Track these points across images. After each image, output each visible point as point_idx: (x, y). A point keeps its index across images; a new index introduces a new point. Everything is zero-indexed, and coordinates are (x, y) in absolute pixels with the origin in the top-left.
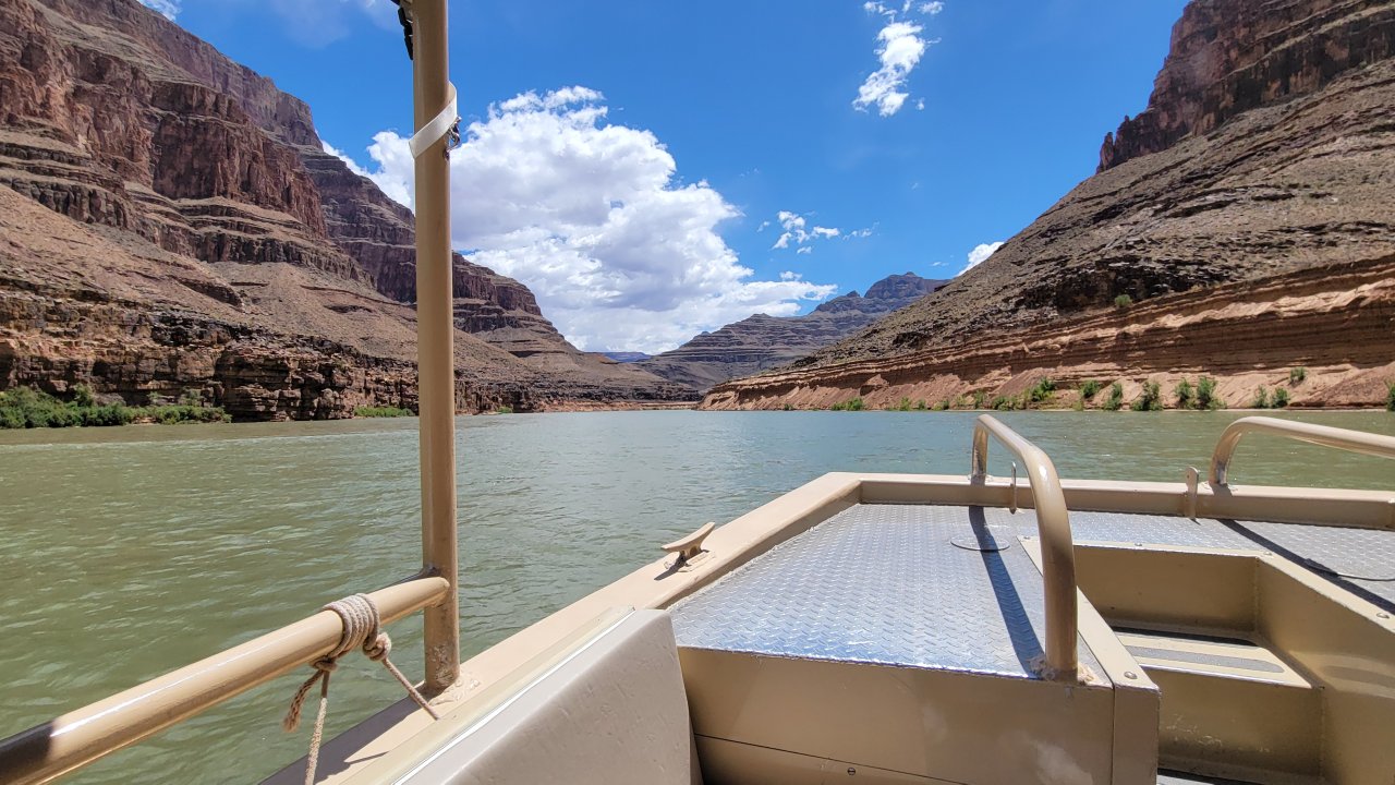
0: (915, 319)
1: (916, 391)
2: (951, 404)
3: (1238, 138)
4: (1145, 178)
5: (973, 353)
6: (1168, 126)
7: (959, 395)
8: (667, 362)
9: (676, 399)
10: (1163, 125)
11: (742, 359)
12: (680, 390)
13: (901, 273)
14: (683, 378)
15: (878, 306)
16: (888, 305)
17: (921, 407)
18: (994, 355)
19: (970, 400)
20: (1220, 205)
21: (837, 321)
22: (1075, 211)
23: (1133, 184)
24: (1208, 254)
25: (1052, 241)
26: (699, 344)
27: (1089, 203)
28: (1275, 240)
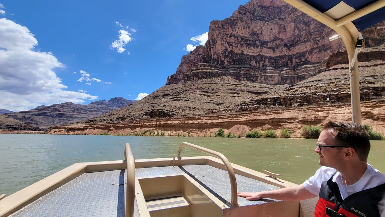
0: (123, 113)
1: (121, 131)
2: (128, 134)
3: (186, 86)
4: (173, 89)
5: (134, 124)
6: (179, 78)
7: (130, 133)
8: (23, 115)
9: (29, 129)
10: (178, 78)
11: (60, 116)
12: (30, 126)
13: (120, 97)
14: (31, 122)
15: (112, 105)
16: (115, 105)
17: (122, 135)
18: (137, 125)
19: (132, 134)
20: (179, 100)
21: (98, 108)
22: (160, 93)
23: (171, 90)
24: (175, 109)
25: (155, 99)
26: (40, 110)
27: (162, 92)
28: (184, 108)
